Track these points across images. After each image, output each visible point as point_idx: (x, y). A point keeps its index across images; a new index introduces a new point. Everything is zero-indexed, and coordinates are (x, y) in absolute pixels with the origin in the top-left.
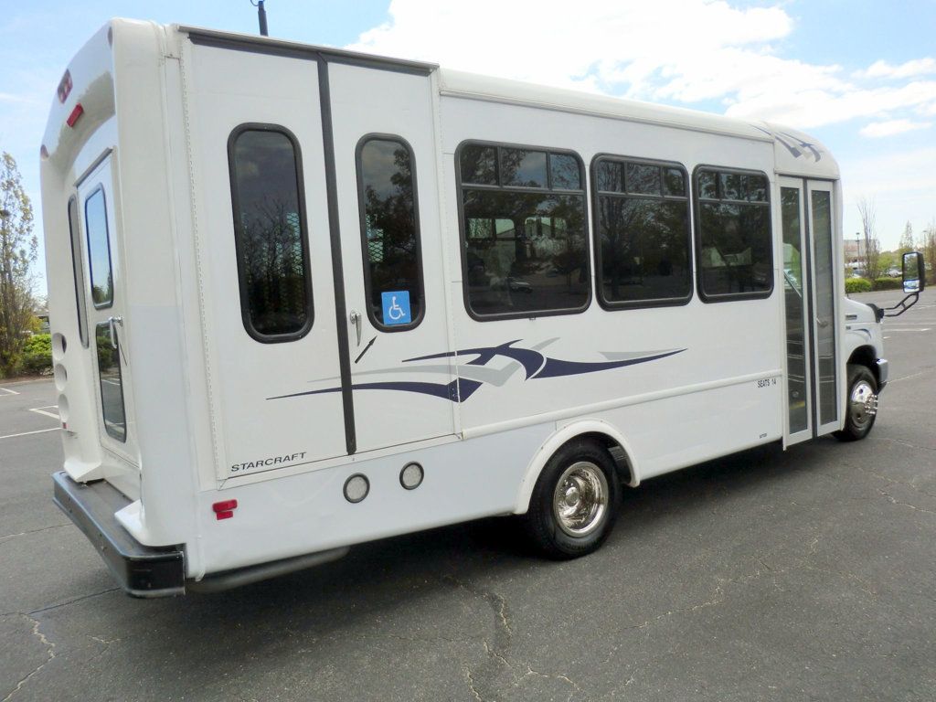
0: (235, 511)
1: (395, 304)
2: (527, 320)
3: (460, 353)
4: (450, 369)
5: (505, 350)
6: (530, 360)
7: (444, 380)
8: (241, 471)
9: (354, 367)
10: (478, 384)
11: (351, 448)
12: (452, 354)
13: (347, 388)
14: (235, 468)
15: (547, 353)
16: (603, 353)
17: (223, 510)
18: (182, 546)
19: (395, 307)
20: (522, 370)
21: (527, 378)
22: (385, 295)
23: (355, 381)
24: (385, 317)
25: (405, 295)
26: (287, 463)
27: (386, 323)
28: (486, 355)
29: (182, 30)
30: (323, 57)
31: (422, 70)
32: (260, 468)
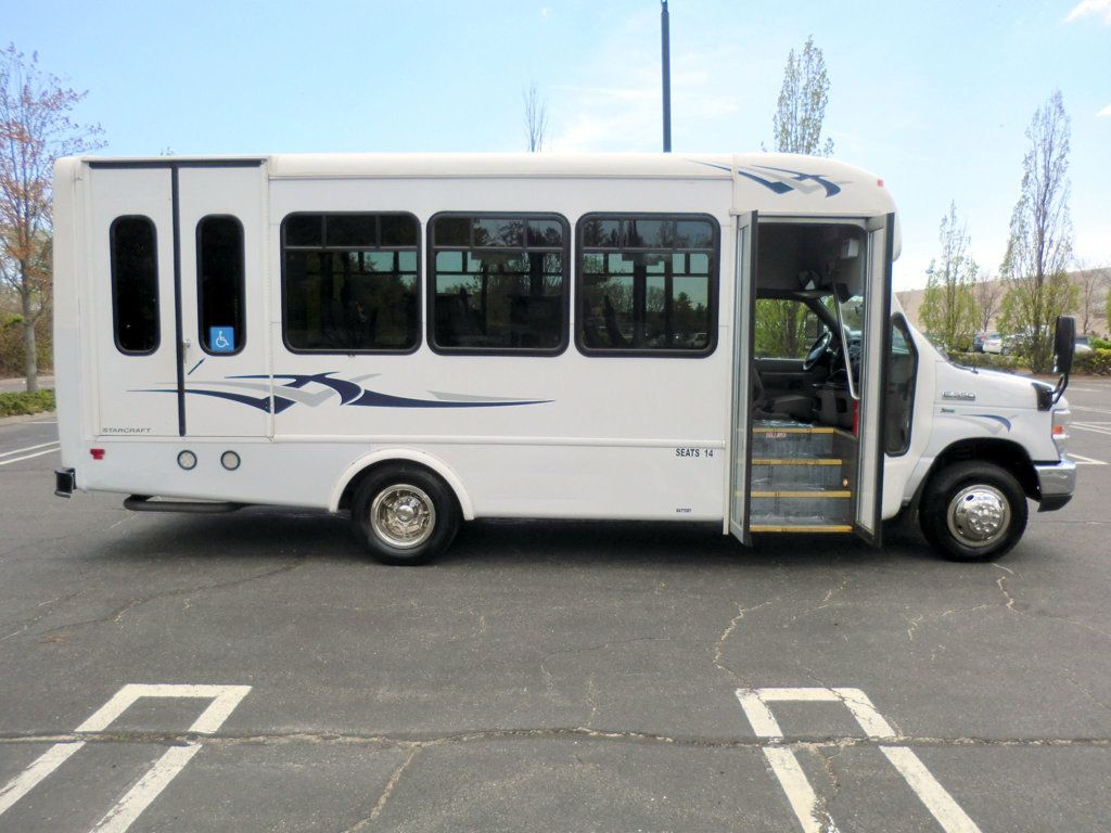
0: (105, 457)
1: (222, 336)
2: (346, 356)
3: (275, 377)
4: (265, 388)
5: (320, 378)
6: (347, 391)
7: (261, 395)
8: (108, 433)
9: (186, 378)
10: (292, 403)
11: (182, 432)
12: (267, 377)
13: (181, 391)
14: (105, 430)
15: (364, 386)
16: (433, 393)
17: (97, 454)
18: (72, 470)
19: (221, 338)
20: (338, 397)
21: (343, 403)
22: (213, 330)
23: (186, 387)
24: (213, 344)
25: (230, 330)
26: (138, 433)
27: (213, 349)
28: (301, 381)
29: (84, 162)
30: (174, 165)
31: (255, 163)
32: (120, 433)
